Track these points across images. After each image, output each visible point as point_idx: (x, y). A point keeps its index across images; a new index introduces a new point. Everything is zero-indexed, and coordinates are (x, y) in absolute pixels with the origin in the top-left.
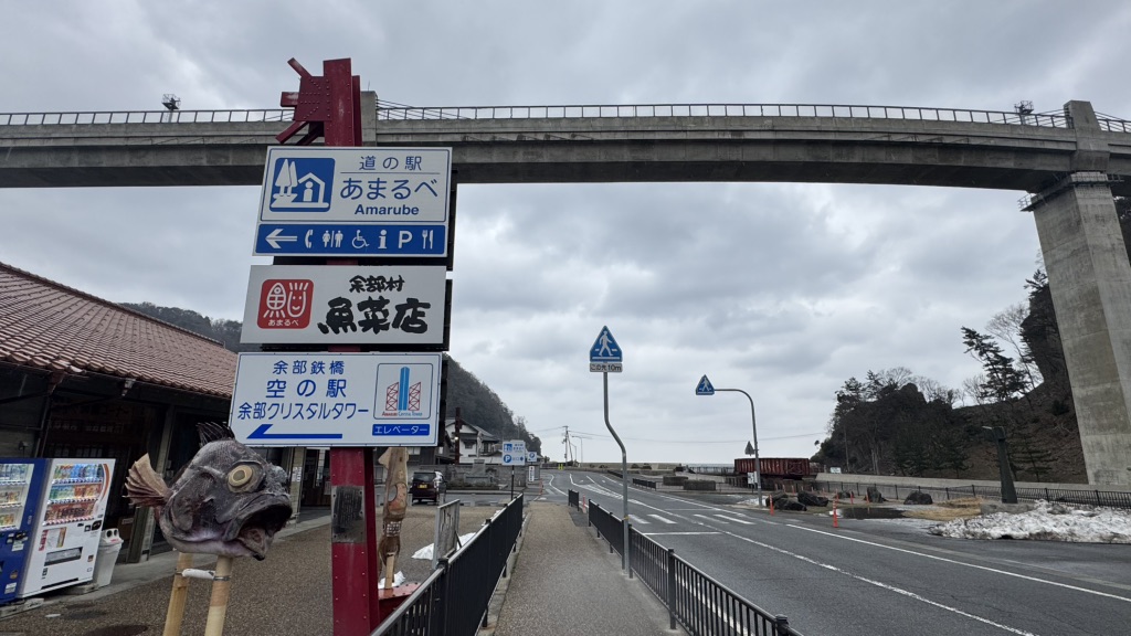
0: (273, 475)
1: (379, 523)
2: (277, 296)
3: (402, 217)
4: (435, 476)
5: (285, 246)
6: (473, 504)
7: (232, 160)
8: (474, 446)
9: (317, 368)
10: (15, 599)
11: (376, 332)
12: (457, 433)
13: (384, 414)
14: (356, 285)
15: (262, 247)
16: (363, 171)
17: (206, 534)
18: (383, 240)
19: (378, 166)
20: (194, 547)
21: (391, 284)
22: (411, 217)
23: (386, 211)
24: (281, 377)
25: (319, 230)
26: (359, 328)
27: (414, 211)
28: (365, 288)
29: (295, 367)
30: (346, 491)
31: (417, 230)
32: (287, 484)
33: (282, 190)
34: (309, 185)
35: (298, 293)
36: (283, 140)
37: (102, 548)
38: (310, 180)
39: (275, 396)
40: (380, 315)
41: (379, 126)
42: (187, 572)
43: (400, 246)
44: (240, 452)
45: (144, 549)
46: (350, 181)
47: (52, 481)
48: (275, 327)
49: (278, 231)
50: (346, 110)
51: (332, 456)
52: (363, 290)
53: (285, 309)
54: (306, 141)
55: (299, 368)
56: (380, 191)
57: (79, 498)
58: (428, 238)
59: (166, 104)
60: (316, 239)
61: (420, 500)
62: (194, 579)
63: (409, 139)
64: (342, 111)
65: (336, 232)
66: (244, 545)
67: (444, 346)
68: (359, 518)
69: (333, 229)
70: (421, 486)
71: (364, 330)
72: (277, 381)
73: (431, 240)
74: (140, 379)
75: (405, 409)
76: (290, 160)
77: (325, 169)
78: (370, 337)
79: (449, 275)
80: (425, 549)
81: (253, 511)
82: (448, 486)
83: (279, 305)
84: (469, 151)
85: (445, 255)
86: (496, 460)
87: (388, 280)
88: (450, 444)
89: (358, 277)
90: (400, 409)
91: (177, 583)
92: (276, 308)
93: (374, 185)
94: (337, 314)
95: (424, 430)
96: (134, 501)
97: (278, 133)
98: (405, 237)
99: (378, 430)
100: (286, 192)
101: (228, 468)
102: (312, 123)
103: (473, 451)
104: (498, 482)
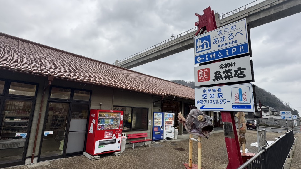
0: (208, 118)
1: (238, 134)
2: (201, 74)
3: (232, 45)
4: (254, 121)
5: (201, 61)
6: (270, 131)
7: (186, 44)
8: (268, 113)
9: (214, 90)
10: (163, 139)
11: (229, 79)
12: (260, 108)
13: (235, 102)
14: (221, 67)
15: (196, 62)
16: (218, 35)
17: (195, 131)
18: (227, 53)
19: (223, 32)
20: (193, 133)
21: (232, 65)
22: (235, 44)
23: (227, 44)
24: (205, 94)
25: (209, 54)
26: (224, 79)
27: (236, 41)
28: (224, 67)
29: (208, 91)
30: (227, 123)
31: (237, 47)
32: (211, 120)
33: (198, 47)
34: (205, 43)
35: (206, 72)
36: (197, 34)
37: (175, 131)
38: (205, 42)
39: (204, 98)
40: (230, 74)
41: (220, 22)
42: (192, 139)
43: (233, 53)
44: (199, 112)
45: (182, 132)
46: (215, 39)
47: (165, 117)
48: (202, 81)
49: (199, 57)
50: (211, 20)
51: (221, 114)
52: (223, 68)
53: (204, 76)
54: (202, 33)
55: (209, 91)
56: (224, 39)
57: (169, 121)
58: (242, 48)
59: (172, 36)
60: (209, 57)
61: (250, 128)
62: (193, 141)
63: (230, 22)
64: (210, 21)
65: (214, 54)
66: (203, 134)
67: (253, 80)
68: (232, 131)
69: (212, 53)
70: (250, 124)
71: (225, 79)
72: (204, 95)
73: (243, 49)
74: (176, 96)
75: (242, 100)
76: (199, 39)
77: (208, 38)
78: (228, 81)
79: (251, 58)
80: (255, 143)
81: (204, 126)
82: (259, 125)
83: (202, 76)
84: (251, 18)
85: (249, 52)
86: (277, 117)
87: (230, 64)
88: (258, 112)
89: (222, 65)
90: (240, 101)
91: (190, 141)
92: (201, 77)
93: (222, 38)
94: (217, 76)
95: (249, 107)
96: (180, 122)
97: (195, 34)
98: (234, 50)
99: (234, 107)
100: (199, 47)
101: (197, 116)
102: (203, 28)
103: (268, 114)
104: (280, 125)
